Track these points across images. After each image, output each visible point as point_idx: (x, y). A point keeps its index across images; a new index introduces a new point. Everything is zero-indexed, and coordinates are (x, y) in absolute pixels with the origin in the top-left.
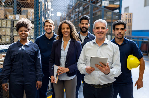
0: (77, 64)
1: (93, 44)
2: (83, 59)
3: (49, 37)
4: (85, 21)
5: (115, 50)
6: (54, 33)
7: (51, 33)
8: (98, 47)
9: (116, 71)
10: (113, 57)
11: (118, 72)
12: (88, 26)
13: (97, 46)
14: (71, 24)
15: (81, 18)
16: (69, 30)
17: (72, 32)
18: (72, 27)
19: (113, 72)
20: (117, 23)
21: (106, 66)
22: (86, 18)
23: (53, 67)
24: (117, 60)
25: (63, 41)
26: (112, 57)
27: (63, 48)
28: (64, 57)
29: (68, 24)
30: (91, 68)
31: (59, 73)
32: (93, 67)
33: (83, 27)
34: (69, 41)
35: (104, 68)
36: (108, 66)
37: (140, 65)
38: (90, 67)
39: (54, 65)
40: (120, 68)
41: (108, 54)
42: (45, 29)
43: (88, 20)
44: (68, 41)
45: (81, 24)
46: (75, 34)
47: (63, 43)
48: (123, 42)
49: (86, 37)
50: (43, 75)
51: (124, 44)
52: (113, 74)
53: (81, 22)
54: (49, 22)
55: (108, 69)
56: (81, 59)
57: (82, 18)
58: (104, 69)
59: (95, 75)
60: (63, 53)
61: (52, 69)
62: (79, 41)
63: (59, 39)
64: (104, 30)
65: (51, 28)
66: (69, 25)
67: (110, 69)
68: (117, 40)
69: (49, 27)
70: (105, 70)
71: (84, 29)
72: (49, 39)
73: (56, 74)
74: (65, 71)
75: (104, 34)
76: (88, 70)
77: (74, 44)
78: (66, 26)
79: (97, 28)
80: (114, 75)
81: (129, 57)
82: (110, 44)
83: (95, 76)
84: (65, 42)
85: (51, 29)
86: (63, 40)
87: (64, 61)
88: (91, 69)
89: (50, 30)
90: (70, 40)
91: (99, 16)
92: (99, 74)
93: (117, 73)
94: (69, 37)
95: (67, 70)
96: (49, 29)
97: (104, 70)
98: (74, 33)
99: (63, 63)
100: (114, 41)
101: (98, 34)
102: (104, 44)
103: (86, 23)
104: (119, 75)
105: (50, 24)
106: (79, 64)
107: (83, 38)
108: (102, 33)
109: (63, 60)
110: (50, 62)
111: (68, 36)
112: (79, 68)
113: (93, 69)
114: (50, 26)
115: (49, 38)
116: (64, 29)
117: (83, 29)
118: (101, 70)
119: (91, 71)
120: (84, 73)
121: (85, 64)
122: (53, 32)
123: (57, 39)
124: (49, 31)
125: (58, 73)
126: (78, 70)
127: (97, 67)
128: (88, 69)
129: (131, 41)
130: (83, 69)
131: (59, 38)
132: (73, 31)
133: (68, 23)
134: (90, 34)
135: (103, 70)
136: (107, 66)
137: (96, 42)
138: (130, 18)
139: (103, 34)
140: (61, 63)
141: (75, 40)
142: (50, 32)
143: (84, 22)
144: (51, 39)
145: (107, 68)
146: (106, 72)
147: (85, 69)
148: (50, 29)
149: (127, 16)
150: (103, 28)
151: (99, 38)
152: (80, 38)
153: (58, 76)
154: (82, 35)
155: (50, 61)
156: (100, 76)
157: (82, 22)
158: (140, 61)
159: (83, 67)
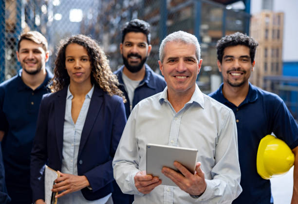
0: (113, 163)
1: (159, 104)
2: (130, 148)
3: (33, 84)
4: (135, 37)
5: (221, 122)
6: (46, 71)
7: (38, 71)
8: (174, 115)
9: (225, 186)
10: (216, 145)
11: (232, 188)
12: (146, 51)
13: (169, 112)
14: (94, 48)
15: (126, 27)
16: (86, 65)
17: (97, 70)
18: (97, 56)
19: (216, 189)
20: (231, 39)
21: (193, 173)
22: (138, 29)
23: (42, 173)
24: (228, 154)
25: (70, 96)
26: (212, 144)
27: (70, 115)
28: (73, 144)
29: (84, 46)
30: (150, 177)
31: (60, 192)
32: (155, 174)
33: (130, 53)
34: (88, 97)
35: (189, 177)
36: (199, 174)
37: (294, 164)
38: (147, 174)
39: (46, 166)
40: (237, 176)
41: (203, 136)
42: (22, 61)
43: (145, 32)
44: (86, 97)
45: (126, 45)
46: (106, 77)
47: (69, 103)
48: (247, 96)
49: (141, 83)
50: (6, 196)
51: (249, 103)
52: (216, 194)
53: (126, 40)
54: (30, 40)
55: (198, 182)
56: (124, 148)
57: (128, 27)
58: (187, 182)
59: (163, 196)
60: (69, 132)
61: (39, 178)
62: (118, 94)
63: (58, 89)
64: (191, 66)
65: (37, 56)
66: (87, 50)
67: (207, 181)
68: (229, 92)
69: (31, 55)
70: (191, 185)
71: (134, 59)
72: (31, 90)
73: (51, 195)
74: (77, 188)
75: (191, 78)
76: (142, 183)
77: (104, 103)
78: (77, 51)
79: (169, 58)
80: (218, 199)
81: (262, 141)
82: (210, 105)
83: (162, 201)
84: (77, 99)
85: (38, 62)
86: (69, 93)
87: (72, 155)
88: (152, 180)
89: (35, 63)
90: (90, 94)
91: (186, 21)
92: (174, 195)
93: (227, 193)
94: (88, 84)
95: (83, 182)
96: (32, 59)
97: (188, 185)
98: (101, 73)
99: (72, 161)
100: (220, 97)
101: (175, 76)
102: (190, 105)
103: (139, 41)
104: (234, 198)
105: (35, 47)
106: (116, 164)
107: (131, 86)
108: (186, 74)
109: (70, 153)
110: (33, 158)
111: (85, 81)
112: (117, 176)
113: (156, 179)
114: (36, 51)
115: (34, 88)
116: (72, 59)
117: (129, 60)
118: (178, 183)
119: (150, 187)
120: (131, 191)
121: (135, 162)
122: (44, 68)
123: (53, 91)
124: (31, 67)
125: (55, 192)
126: (115, 181)
127: (167, 176)
128: (141, 179)
129: (269, 96)
130: (128, 179)
131: (60, 87)
132: (99, 66)
133: (83, 43)
134: (151, 75)
135: (185, 185)
136: (197, 174)
137: (168, 98)
138: (276, 27)
139: (187, 77)
140: (65, 162)
141: (106, 92)
142: (34, 68)
143: (132, 40)
144: (37, 90)
145: (195, 178)
146: (195, 189)
147: (133, 179)
148: (34, 61)
149: (270, 20)
150: (189, 60)
151: (177, 89)
152: (122, 87)
153: (56, 200)
154: (129, 77)
155: (33, 154)
156: (177, 199)
157: (129, 38)
158: (294, 153)
159: (127, 174)
